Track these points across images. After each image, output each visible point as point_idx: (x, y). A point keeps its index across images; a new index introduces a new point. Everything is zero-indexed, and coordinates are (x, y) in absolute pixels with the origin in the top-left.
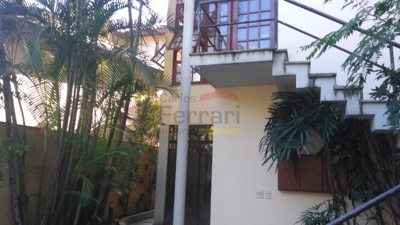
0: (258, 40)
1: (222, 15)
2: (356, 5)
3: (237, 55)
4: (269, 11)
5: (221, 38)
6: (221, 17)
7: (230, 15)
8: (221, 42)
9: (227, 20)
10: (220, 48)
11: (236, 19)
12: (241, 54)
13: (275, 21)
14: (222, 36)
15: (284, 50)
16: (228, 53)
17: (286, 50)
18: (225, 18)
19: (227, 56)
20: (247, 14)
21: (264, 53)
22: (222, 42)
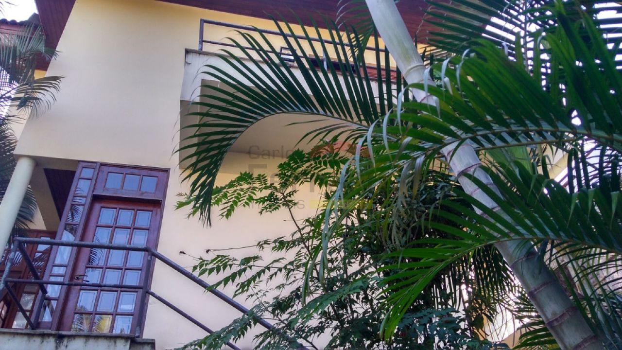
0: (112, 314)
1: (57, 262)
2: (252, 296)
3: (65, 341)
4: (140, 270)
5: (45, 302)
6: (54, 266)
7: (71, 264)
8: (42, 309)
9: (64, 272)
10: (40, 320)
11: (82, 273)
12: (74, 339)
13: (144, 291)
14: (49, 299)
15: (149, 340)
16: (49, 335)
17: (154, 341)
18: (62, 268)
19: (45, 341)
20: (102, 268)
21: (115, 342)
22: (45, 308)
